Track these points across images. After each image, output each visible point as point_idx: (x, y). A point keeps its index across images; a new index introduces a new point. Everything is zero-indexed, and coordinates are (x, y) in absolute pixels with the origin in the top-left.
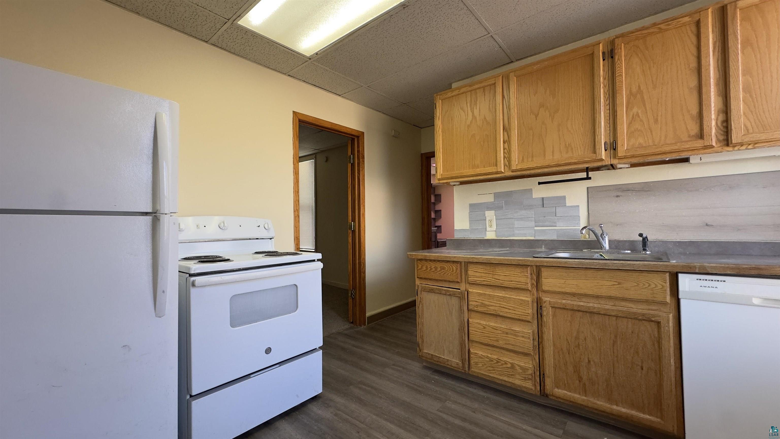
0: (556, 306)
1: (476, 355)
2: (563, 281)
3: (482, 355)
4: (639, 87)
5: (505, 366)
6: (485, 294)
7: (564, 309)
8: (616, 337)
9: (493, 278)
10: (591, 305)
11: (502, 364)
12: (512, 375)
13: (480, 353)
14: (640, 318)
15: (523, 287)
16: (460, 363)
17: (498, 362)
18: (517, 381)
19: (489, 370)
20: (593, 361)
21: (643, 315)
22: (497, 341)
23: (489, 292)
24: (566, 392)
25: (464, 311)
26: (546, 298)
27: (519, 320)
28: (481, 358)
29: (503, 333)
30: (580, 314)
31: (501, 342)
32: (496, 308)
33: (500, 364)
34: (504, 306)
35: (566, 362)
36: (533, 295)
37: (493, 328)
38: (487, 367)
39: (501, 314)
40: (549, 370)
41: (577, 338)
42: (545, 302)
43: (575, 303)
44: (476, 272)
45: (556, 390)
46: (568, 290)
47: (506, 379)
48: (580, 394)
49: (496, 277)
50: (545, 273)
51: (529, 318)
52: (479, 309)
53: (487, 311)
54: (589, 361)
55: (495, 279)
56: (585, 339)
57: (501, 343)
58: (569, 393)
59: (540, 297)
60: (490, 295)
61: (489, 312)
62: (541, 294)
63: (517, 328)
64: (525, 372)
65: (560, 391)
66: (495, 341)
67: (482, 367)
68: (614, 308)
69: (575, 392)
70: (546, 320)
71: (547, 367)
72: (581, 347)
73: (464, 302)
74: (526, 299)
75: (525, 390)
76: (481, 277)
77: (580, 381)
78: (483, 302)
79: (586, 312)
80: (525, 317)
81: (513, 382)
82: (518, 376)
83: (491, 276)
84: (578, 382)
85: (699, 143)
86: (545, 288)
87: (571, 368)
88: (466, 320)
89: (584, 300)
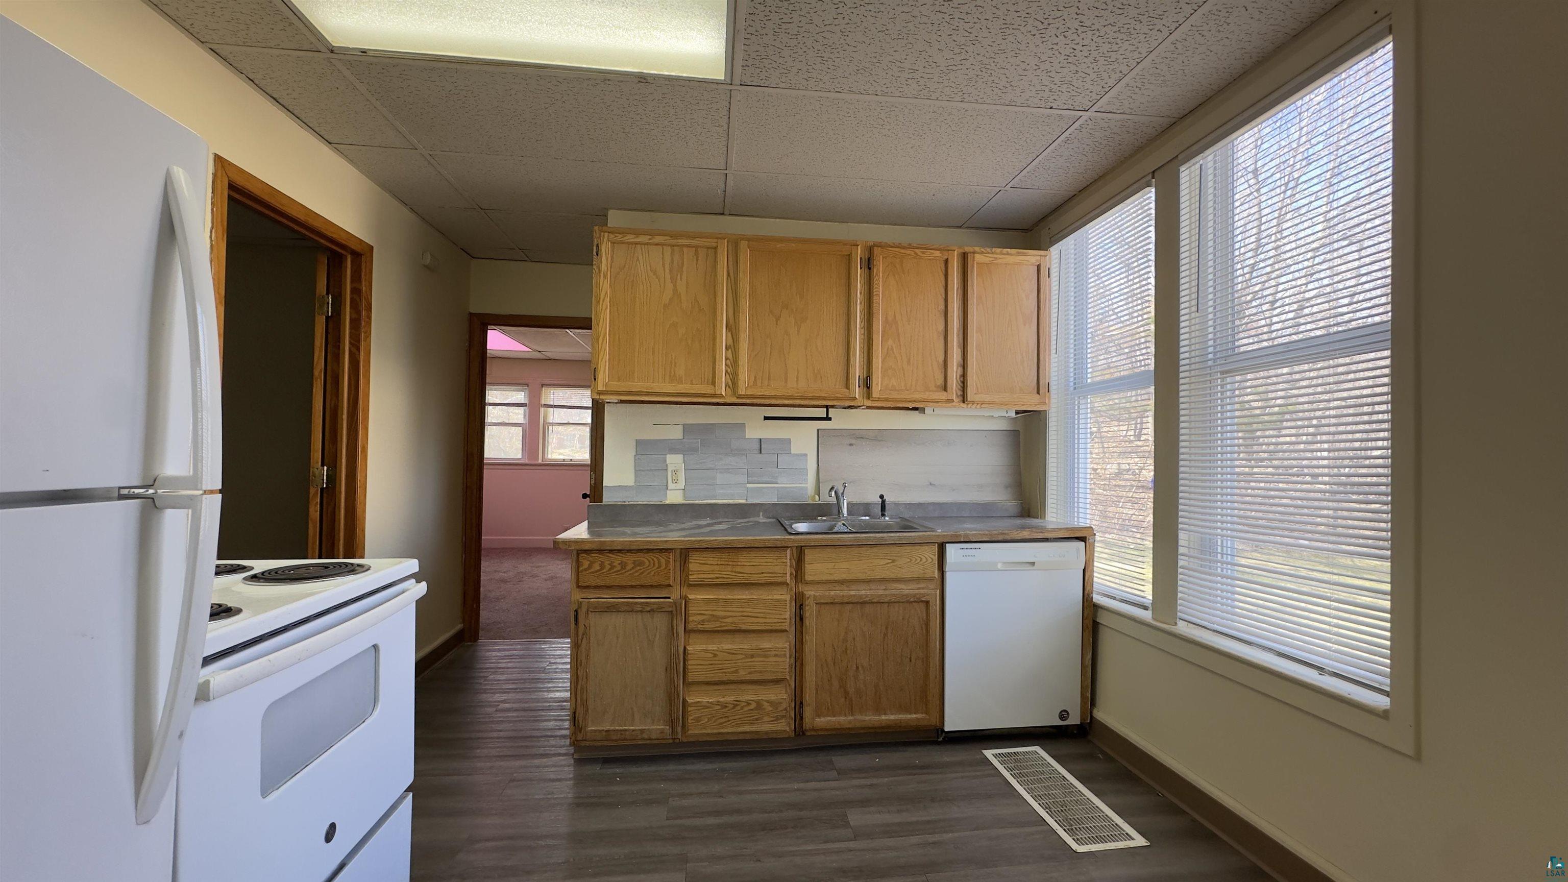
0: (822, 601)
1: (698, 705)
2: (831, 565)
3: (708, 702)
4: (895, 316)
5: (746, 709)
6: (718, 599)
7: (832, 603)
8: (887, 628)
9: (732, 571)
10: (863, 592)
11: (742, 708)
12: (757, 719)
13: (705, 699)
14: (912, 600)
15: (780, 580)
16: (668, 727)
17: (735, 706)
18: (766, 727)
19: (721, 724)
20: (863, 667)
21: (915, 595)
22: (736, 671)
23: (722, 594)
24: (829, 718)
25: (678, 635)
26: (810, 592)
27: (771, 631)
28: (708, 707)
29: (746, 658)
30: (849, 607)
31: (742, 672)
32: (736, 620)
33: (739, 708)
34: (750, 614)
35: (831, 677)
36: (791, 590)
37: (729, 653)
38: (716, 720)
39: (744, 627)
40: (809, 697)
41: (845, 640)
42: (808, 598)
43: (845, 593)
44: (704, 564)
45: (818, 720)
46: (836, 577)
47: (747, 728)
48: (845, 715)
49: (738, 569)
50: (809, 555)
51: (786, 626)
52: (707, 626)
53: (721, 626)
54: (857, 668)
55: (735, 572)
56: (854, 639)
57: (743, 674)
58: (833, 719)
59: (799, 592)
60: (725, 600)
61: (724, 628)
62: (802, 588)
63: (766, 643)
64: (777, 708)
65: (822, 719)
66: (733, 672)
67: (708, 722)
68: (887, 592)
69: (840, 715)
70: (808, 624)
71: (808, 691)
72: (848, 652)
73: (679, 618)
74: (783, 597)
75: (774, 736)
76: (713, 572)
77: (846, 698)
78: (714, 613)
79: (857, 603)
80: (780, 624)
81: (759, 729)
82: (766, 719)
83: (729, 568)
84: (843, 700)
85: (943, 396)
86: (808, 577)
87: (836, 684)
88: (681, 650)
89: (853, 587)
